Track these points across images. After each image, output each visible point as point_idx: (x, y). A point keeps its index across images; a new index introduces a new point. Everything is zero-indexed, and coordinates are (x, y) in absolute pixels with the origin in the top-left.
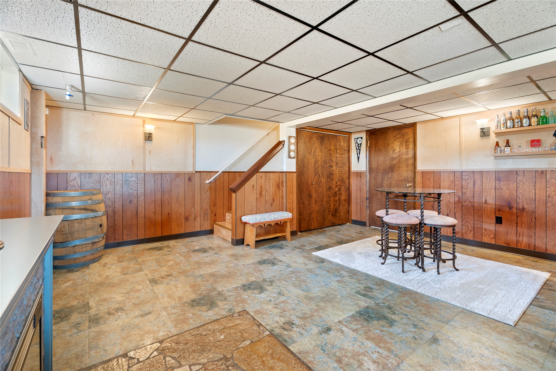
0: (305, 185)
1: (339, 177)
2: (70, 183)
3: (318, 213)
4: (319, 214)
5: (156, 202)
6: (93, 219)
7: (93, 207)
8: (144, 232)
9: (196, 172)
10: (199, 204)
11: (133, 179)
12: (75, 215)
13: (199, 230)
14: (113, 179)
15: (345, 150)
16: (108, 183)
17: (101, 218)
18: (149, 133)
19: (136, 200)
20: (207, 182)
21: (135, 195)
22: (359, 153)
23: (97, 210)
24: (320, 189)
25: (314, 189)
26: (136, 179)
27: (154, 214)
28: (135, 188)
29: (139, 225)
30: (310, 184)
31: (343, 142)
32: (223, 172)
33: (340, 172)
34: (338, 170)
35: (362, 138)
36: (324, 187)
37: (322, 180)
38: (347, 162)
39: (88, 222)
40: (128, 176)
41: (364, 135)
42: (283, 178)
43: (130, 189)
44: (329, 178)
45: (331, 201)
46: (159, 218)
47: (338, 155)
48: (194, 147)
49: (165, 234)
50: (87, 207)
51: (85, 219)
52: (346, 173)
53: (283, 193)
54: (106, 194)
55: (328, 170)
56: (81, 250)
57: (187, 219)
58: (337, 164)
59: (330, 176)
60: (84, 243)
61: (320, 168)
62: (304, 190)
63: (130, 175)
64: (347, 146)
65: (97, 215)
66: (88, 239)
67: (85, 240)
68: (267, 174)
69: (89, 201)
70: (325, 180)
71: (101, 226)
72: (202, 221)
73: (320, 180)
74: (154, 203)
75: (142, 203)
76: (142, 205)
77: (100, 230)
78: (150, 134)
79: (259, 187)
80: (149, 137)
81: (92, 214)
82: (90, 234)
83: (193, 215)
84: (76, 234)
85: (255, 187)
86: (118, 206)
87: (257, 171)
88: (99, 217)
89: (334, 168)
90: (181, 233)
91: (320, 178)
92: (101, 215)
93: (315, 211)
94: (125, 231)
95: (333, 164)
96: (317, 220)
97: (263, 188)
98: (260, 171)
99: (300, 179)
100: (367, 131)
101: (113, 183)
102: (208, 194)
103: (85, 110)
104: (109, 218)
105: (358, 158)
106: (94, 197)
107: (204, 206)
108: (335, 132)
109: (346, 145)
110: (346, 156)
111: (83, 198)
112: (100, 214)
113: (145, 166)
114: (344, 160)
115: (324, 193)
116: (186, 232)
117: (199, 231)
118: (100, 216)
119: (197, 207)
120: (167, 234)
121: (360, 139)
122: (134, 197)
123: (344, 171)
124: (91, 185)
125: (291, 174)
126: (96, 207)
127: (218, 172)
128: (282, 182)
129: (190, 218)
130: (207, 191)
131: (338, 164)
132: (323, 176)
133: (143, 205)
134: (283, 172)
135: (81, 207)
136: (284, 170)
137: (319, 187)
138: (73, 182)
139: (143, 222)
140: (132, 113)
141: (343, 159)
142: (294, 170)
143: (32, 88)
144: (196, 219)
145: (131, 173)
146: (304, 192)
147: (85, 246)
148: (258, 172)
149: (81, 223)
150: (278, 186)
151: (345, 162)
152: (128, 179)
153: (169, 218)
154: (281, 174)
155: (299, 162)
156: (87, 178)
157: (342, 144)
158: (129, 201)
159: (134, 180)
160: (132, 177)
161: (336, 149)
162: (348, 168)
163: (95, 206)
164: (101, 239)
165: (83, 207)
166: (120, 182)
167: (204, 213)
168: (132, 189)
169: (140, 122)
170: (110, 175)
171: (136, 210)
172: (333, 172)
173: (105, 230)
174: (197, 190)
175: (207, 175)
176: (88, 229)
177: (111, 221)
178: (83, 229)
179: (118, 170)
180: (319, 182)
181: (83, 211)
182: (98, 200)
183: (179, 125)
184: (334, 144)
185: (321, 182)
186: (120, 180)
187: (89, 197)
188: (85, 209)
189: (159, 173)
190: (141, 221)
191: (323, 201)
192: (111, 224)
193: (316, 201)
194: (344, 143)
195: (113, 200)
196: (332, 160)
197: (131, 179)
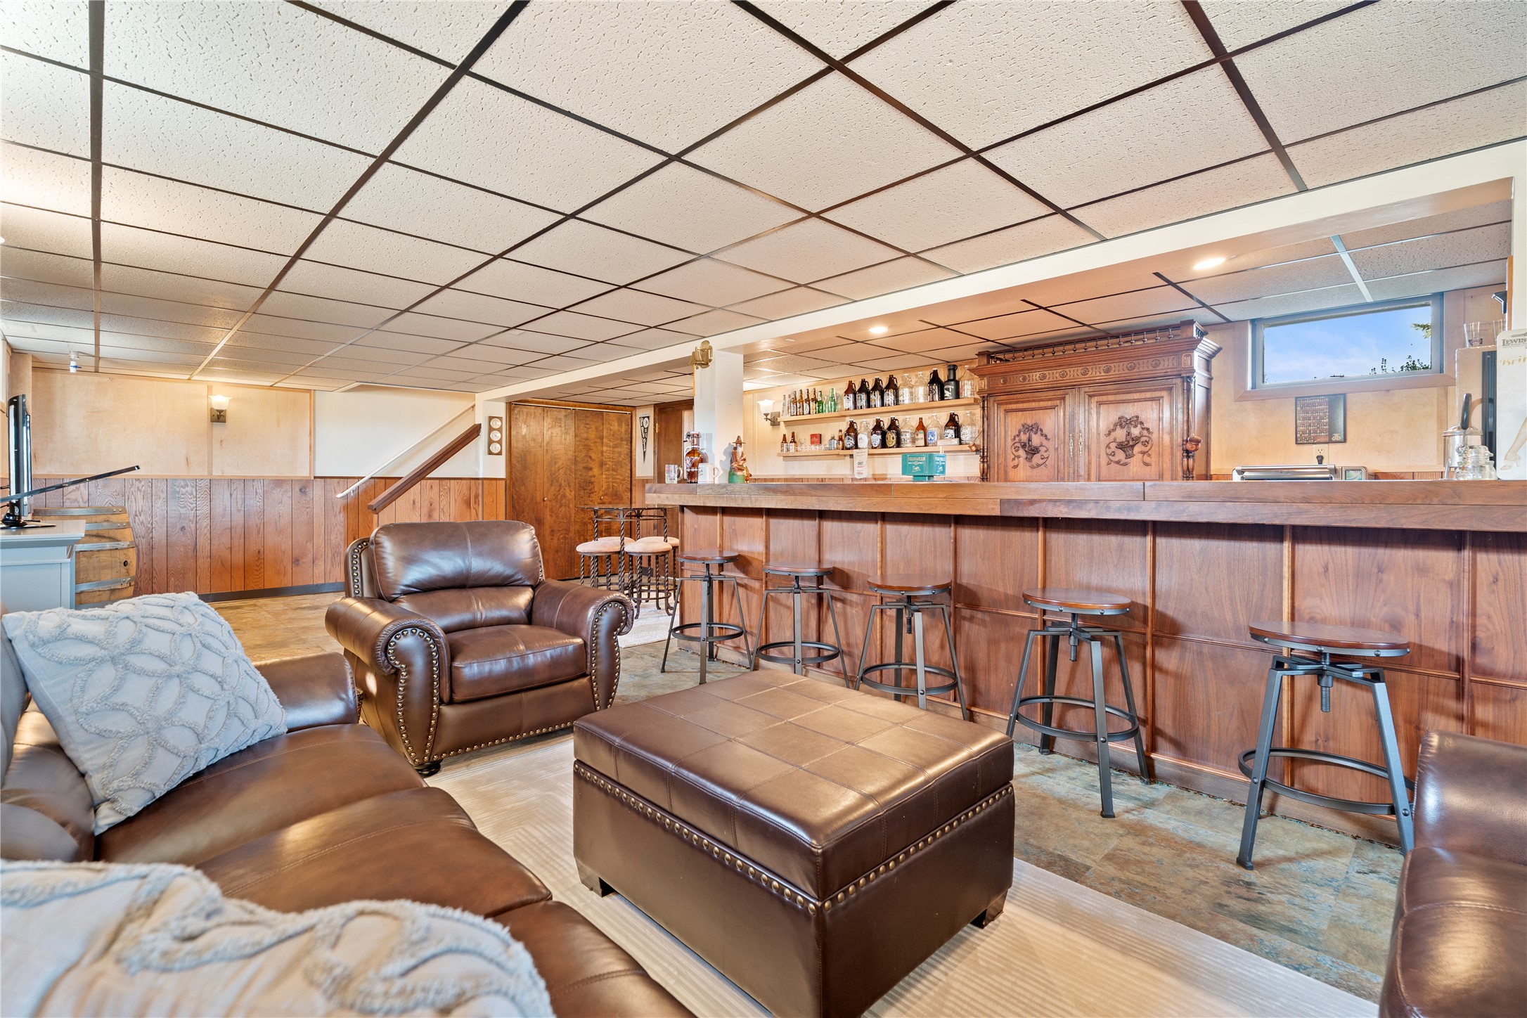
0: (528, 501)
1: (608, 488)
2: (69, 496)
3: (557, 551)
4: (560, 554)
5: (233, 530)
6: (112, 552)
7: (112, 534)
8: (209, 583)
9: (315, 477)
10: (322, 536)
11: (189, 489)
12: (81, 545)
13: (322, 582)
14: (149, 490)
15: (622, 438)
16: (140, 496)
17: (125, 551)
18: (217, 411)
19: (193, 526)
20: (339, 495)
21: (191, 518)
22: (645, 445)
23: (119, 538)
24: (563, 509)
25: (548, 510)
26: (194, 490)
27: (229, 551)
28: (192, 506)
29: (198, 570)
30: (539, 499)
31: (616, 424)
32: (372, 478)
33: (611, 480)
34: (604, 476)
35: (648, 417)
36: (571, 506)
37: (568, 494)
38: (628, 462)
39: (103, 556)
40: (177, 484)
41: (650, 412)
42: (477, 489)
43: (182, 508)
44: (585, 490)
45: (587, 531)
46: (238, 558)
47: (605, 448)
48: (312, 433)
49: (252, 586)
50: (101, 533)
51: (99, 551)
52: (624, 480)
53: (477, 514)
54: (136, 515)
55: (581, 475)
56: (91, 601)
57: (296, 561)
58: (602, 464)
59: (586, 486)
60: (96, 589)
61: (562, 471)
62: (526, 510)
63: (183, 483)
64: (626, 431)
65: (119, 547)
66: (103, 584)
67: (98, 585)
68: (444, 482)
69: (105, 524)
70: (573, 493)
71: (125, 564)
72: (329, 566)
73: (561, 493)
74: (229, 531)
75: (206, 531)
76: (205, 535)
77: (123, 570)
78: (220, 411)
79: (426, 504)
80: (219, 417)
81: (108, 545)
82: (107, 576)
83: (310, 556)
84: (82, 573)
85: (418, 504)
86: (159, 534)
87: (422, 476)
88: (122, 549)
89: (596, 471)
90: (283, 586)
91: (562, 490)
92: (125, 546)
93: (550, 548)
94: (173, 579)
95: (595, 465)
96: (556, 564)
97: (436, 505)
98: (428, 476)
99: (517, 491)
100: (655, 406)
101: (149, 496)
102: (341, 518)
103: (97, 371)
104: (141, 556)
105: (644, 453)
106: (113, 518)
107: (332, 538)
108: (596, 406)
109: (623, 430)
110: (624, 449)
111: (94, 519)
112: (124, 544)
113: (212, 467)
114: (619, 456)
115: (570, 517)
116: (295, 584)
117: (321, 585)
118: (125, 549)
119: (319, 540)
120: (256, 588)
121: (646, 419)
122: (190, 520)
123: (618, 477)
124: (107, 500)
125: (494, 482)
126: (118, 534)
127: (362, 478)
128: (477, 496)
129: (304, 560)
130: (340, 512)
131: (606, 464)
132: (569, 486)
133: (208, 535)
134: (478, 479)
135: (91, 533)
136: (481, 476)
137: (561, 506)
138: (73, 493)
139: (207, 565)
140: (187, 377)
141: (617, 455)
142: (503, 476)
143: (12, 352)
144: (316, 562)
145: (184, 480)
146: (526, 514)
147: (98, 593)
148: (423, 478)
149: (91, 558)
150: (468, 503)
151: (621, 462)
152: (177, 489)
153: (259, 559)
154: (473, 482)
155: (514, 461)
156: (100, 487)
157: (615, 427)
158: (179, 526)
159: (189, 491)
160: (187, 485)
161: (602, 438)
162: (629, 472)
163: (116, 531)
164: (125, 585)
165: (94, 533)
166: (163, 495)
167: (333, 551)
168: (185, 507)
169: (204, 390)
170: (143, 483)
171: (194, 544)
172: (593, 479)
173: (133, 573)
174: (318, 509)
175: (338, 483)
176: (104, 568)
177: (145, 561)
178: (94, 567)
179: (158, 474)
180: (559, 496)
181: (95, 539)
182: (122, 523)
183: (280, 393)
184: (597, 428)
185: (564, 496)
186: (162, 491)
187: (105, 517)
188: (98, 536)
189: (240, 480)
190: (203, 563)
191: (568, 531)
192: (145, 566)
193: (553, 531)
194: (620, 425)
195: (150, 526)
196: (590, 457)
197: (184, 490)
